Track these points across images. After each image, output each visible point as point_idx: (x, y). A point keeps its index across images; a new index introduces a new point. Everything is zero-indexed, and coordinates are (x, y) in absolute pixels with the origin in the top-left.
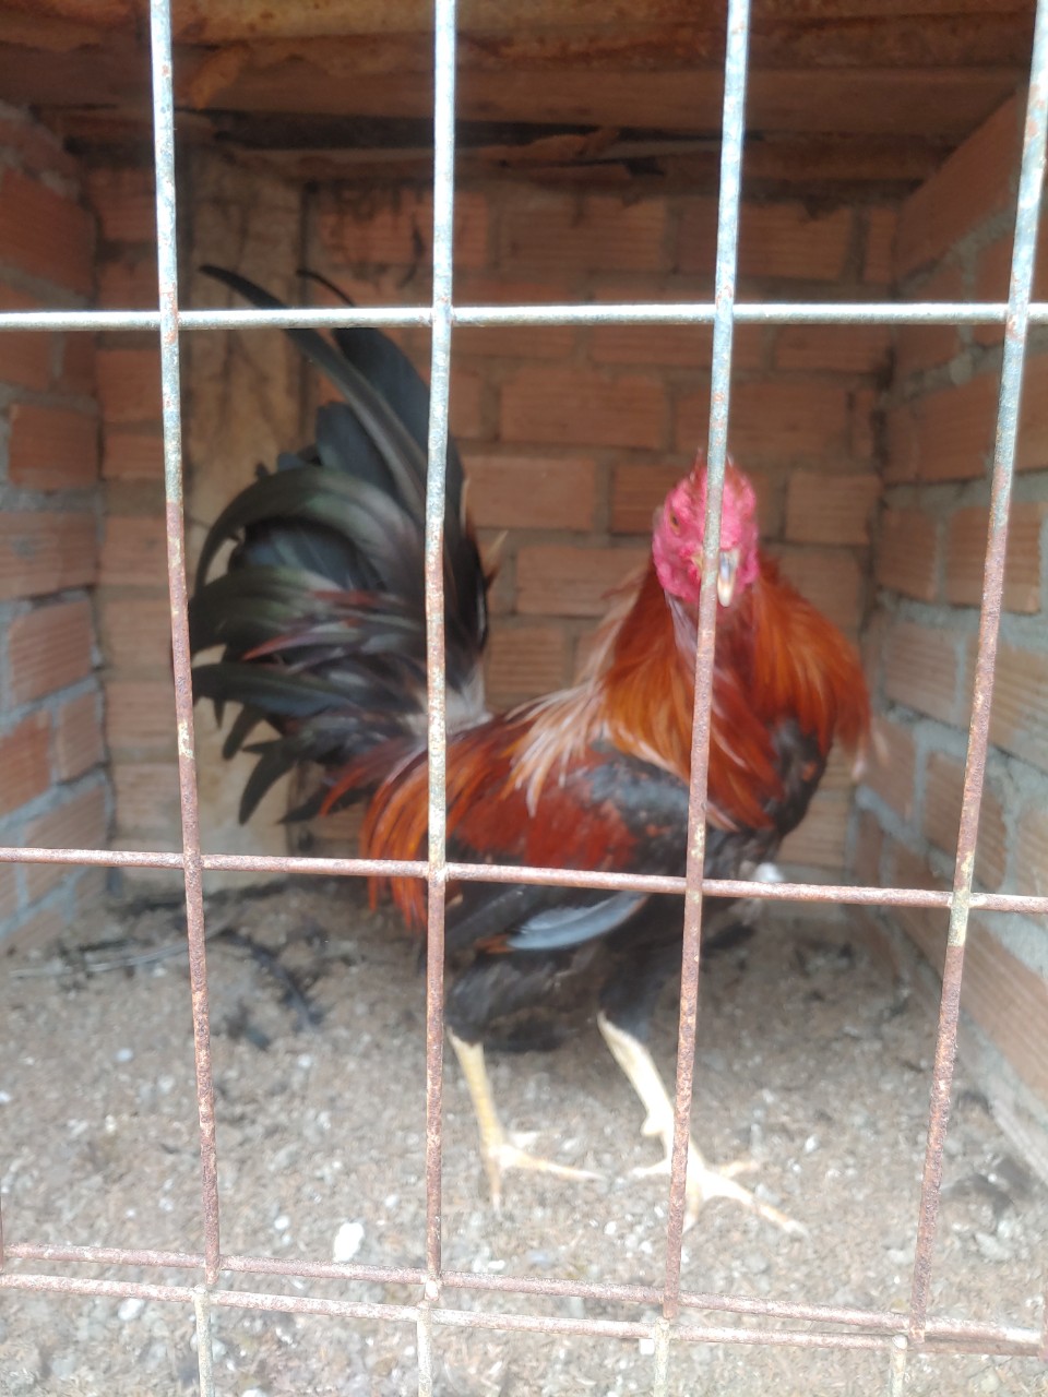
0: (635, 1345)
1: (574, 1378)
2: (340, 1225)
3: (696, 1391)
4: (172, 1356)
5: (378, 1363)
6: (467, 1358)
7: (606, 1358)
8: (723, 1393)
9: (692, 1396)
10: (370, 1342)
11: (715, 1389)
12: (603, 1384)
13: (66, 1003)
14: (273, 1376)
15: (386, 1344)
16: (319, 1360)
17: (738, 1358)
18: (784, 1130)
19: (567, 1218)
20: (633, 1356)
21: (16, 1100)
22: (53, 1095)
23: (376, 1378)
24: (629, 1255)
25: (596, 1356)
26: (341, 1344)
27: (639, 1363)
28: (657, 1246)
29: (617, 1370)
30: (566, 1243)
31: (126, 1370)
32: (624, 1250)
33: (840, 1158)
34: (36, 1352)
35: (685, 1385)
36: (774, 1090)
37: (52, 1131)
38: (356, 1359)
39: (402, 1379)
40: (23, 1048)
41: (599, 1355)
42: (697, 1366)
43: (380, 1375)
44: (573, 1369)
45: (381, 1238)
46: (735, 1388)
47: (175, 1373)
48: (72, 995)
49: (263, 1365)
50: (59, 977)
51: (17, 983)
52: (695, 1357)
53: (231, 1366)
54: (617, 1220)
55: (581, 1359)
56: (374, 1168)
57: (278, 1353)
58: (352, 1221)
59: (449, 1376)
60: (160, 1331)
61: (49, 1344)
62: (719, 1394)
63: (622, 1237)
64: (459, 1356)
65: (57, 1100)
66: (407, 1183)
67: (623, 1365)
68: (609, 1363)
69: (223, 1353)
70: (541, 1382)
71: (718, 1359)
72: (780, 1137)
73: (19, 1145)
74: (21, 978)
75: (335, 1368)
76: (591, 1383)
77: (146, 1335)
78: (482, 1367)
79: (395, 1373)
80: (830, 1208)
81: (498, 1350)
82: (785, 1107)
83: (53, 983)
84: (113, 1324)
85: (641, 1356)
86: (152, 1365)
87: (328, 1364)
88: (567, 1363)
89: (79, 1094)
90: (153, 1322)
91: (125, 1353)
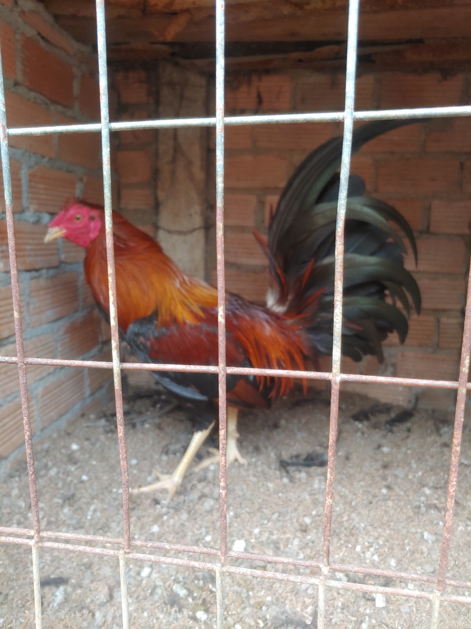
0: (373, 603)
1: (346, 616)
2: (234, 541)
3: (404, 626)
4: (165, 594)
5: (255, 603)
6: (295, 603)
7: (360, 608)
8: (416, 628)
9: (402, 628)
10: (251, 593)
11: (413, 626)
12: (360, 619)
13: (108, 439)
14: (209, 605)
15: (258, 595)
16: (229, 600)
17: (423, 612)
18: (436, 507)
19: (337, 543)
20: (373, 608)
21: (90, 479)
22: (105, 478)
23: (255, 610)
24: (368, 561)
25: (355, 606)
26: (239, 594)
27: (376, 611)
28: (381, 558)
29: (365, 614)
30: (338, 554)
31: (145, 599)
32: (365, 559)
33: (464, 521)
34: (107, 588)
35: (399, 623)
36: (430, 488)
37: (106, 493)
38: (246, 601)
39: (267, 611)
40: (91, 457)
41: (357, 606)
42: (403, 614)
43: (256, 608)
44: (345, 611)
45: (253, 547)
46: (422, 626)
47: (167, 601)
48: (110, 435)
49: (204, 601)
50: (104, 427)
51: (86, 429)
52: (402, 610)
53: (190, 600)
54: (361, 545)
55: (349, 608)
56: (248, 516)
57: (211, 596)
58: (240, 539)
59: (289, 611)
60: (159, 583)
61: (112, 585)
62: (415, 628)
63: (364, 552)
64: (292, 602)
65: (107, 480)
66: (263, 524)
67: (368, 611)
68: (361, 610)
69: (187, 594)
70: (331, 617)
71: (413, 612)
72: (434, 510)
73: (93, 498)
74: (88, 427)
75: (237, 604)
76: (354, 619)
77: (153, 584)
78: (303, 608)
79: (264, 608)
80: (461, 545)
81: (310, 600)
82: (436, 496)
83: (101, 429)
84: (139, 578)
85: (376, 607)
86: (156, 597)
87: (233, 602)
88: (343, 609)
89: (116, 478)
90: (156, 578)
91: (144, 591)
